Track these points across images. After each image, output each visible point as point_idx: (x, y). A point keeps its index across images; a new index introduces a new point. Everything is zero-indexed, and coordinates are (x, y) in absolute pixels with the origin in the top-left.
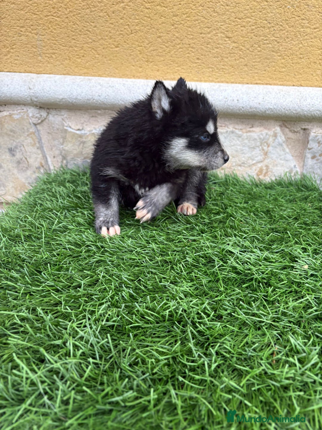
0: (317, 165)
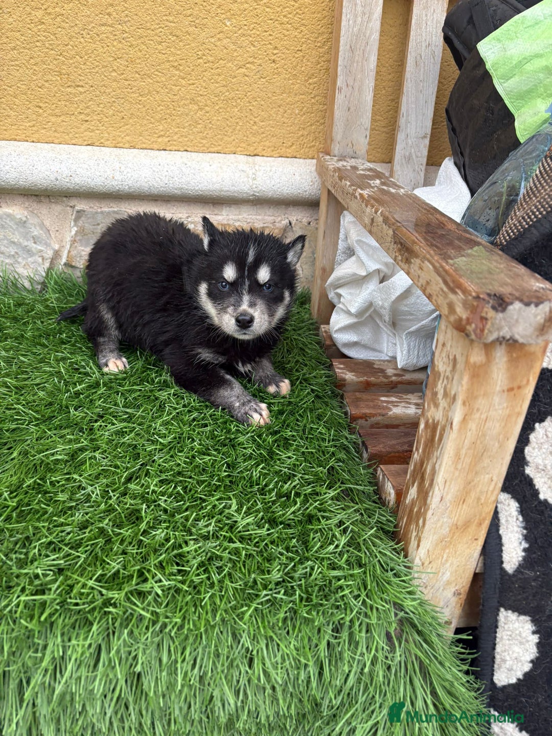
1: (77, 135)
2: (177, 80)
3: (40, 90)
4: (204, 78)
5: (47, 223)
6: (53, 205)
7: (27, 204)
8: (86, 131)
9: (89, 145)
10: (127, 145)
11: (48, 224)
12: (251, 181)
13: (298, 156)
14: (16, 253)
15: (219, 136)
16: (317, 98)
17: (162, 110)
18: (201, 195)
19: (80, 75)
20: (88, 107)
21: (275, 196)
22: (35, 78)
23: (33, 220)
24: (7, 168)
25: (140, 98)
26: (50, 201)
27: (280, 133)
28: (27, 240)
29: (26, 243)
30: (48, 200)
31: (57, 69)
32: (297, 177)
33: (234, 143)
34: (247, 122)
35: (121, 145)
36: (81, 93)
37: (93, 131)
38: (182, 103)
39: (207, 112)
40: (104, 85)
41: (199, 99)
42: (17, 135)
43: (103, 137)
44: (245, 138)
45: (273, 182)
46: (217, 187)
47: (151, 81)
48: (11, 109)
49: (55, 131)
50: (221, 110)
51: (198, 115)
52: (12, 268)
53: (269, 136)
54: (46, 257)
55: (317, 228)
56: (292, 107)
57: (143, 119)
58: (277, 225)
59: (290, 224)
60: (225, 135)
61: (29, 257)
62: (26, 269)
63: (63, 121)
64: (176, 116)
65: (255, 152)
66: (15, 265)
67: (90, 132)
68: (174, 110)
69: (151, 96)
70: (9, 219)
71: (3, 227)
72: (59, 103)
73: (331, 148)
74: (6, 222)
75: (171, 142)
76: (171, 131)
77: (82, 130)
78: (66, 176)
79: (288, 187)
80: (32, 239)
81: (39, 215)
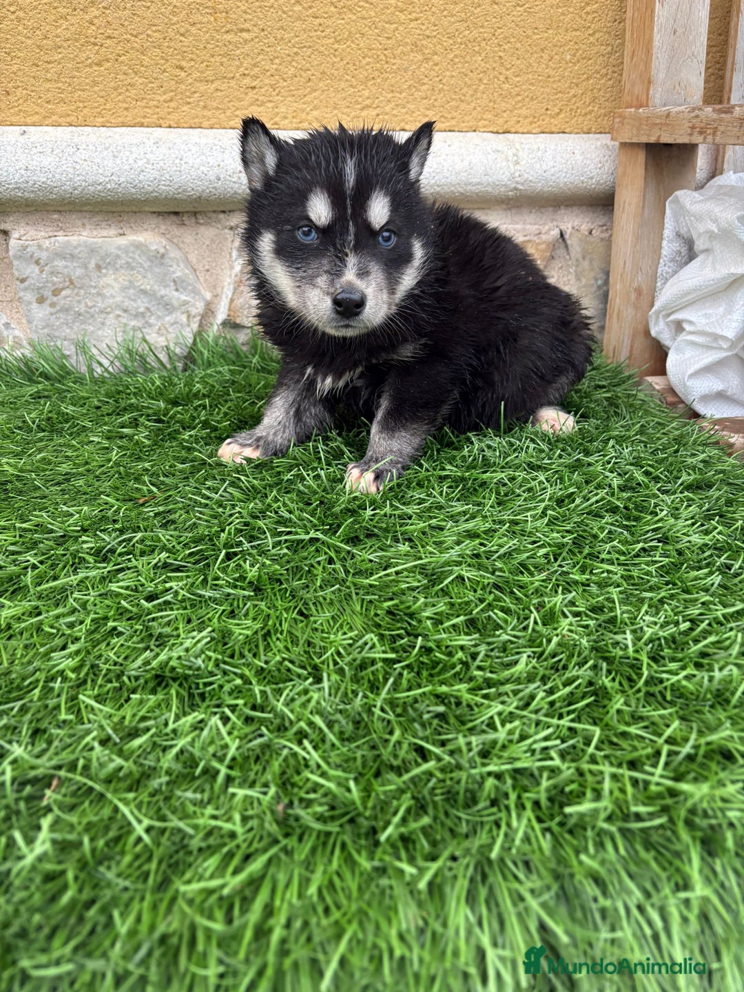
0: (58, 318)
2: (393, 14)
3: (183, 39)
4: (434, 9)
5: (193, 258)
6: (202, 229)
7: (163, 227)
8: (252, 105)
11: (194, 261)
12: (512, 166)
13: (567, 130)
14: (148, 309)
16: (597, 35)
17: (368, 64)
18: (438, 193)
19: (245, 12)
20: (255, 65)
21: (546, 189)
22: (175, 19)
23: (174, 253)
25: (336, 46)
26: (197, 223)
27: (543, 93)
28: (165, 287)
29: (163, 292)
30: (193, 220)
31: (210, 4)
32: (579, 157)
33: (474, 113)
34: (495, 77)
36: (246, 41)
38: (399, 51)
39: (436, 64)
40: (282, 28)
41: (424, 42)
42: (145, 117)
43: (278, 113)
44: (492, 104)
45: (544, 167)
46: (463, 177)
47: (354, 18)
48: (136, 73)
49: (205, 107)
50: (457, 60)
51: (423, 70)
52: (141, 335)
53: (527, 100)
54: (193, 313)
55: (602, 239)
56: (561, 50)
57: (340, 80)
58: (544, 237)
59: (562, 235)
60: (462, 101)
61: (167, 315)
62: (162, 335)
63: (217, 90)
64: (390, 73)
65: (505, 126)
66: (144, 330)
67: (258, 106)
68: (387, 62)
69: (353, 42)
70: (138, 252)
71: (129, 266)
72: (212, 60)
73: (648, 95)
74: (133, 259)
75: (381, 117)
76: (381, 98)
77: (246, 103)
78: (234, 173)
79: (567, 173)
80: (172, 284)
81: (182, 245)
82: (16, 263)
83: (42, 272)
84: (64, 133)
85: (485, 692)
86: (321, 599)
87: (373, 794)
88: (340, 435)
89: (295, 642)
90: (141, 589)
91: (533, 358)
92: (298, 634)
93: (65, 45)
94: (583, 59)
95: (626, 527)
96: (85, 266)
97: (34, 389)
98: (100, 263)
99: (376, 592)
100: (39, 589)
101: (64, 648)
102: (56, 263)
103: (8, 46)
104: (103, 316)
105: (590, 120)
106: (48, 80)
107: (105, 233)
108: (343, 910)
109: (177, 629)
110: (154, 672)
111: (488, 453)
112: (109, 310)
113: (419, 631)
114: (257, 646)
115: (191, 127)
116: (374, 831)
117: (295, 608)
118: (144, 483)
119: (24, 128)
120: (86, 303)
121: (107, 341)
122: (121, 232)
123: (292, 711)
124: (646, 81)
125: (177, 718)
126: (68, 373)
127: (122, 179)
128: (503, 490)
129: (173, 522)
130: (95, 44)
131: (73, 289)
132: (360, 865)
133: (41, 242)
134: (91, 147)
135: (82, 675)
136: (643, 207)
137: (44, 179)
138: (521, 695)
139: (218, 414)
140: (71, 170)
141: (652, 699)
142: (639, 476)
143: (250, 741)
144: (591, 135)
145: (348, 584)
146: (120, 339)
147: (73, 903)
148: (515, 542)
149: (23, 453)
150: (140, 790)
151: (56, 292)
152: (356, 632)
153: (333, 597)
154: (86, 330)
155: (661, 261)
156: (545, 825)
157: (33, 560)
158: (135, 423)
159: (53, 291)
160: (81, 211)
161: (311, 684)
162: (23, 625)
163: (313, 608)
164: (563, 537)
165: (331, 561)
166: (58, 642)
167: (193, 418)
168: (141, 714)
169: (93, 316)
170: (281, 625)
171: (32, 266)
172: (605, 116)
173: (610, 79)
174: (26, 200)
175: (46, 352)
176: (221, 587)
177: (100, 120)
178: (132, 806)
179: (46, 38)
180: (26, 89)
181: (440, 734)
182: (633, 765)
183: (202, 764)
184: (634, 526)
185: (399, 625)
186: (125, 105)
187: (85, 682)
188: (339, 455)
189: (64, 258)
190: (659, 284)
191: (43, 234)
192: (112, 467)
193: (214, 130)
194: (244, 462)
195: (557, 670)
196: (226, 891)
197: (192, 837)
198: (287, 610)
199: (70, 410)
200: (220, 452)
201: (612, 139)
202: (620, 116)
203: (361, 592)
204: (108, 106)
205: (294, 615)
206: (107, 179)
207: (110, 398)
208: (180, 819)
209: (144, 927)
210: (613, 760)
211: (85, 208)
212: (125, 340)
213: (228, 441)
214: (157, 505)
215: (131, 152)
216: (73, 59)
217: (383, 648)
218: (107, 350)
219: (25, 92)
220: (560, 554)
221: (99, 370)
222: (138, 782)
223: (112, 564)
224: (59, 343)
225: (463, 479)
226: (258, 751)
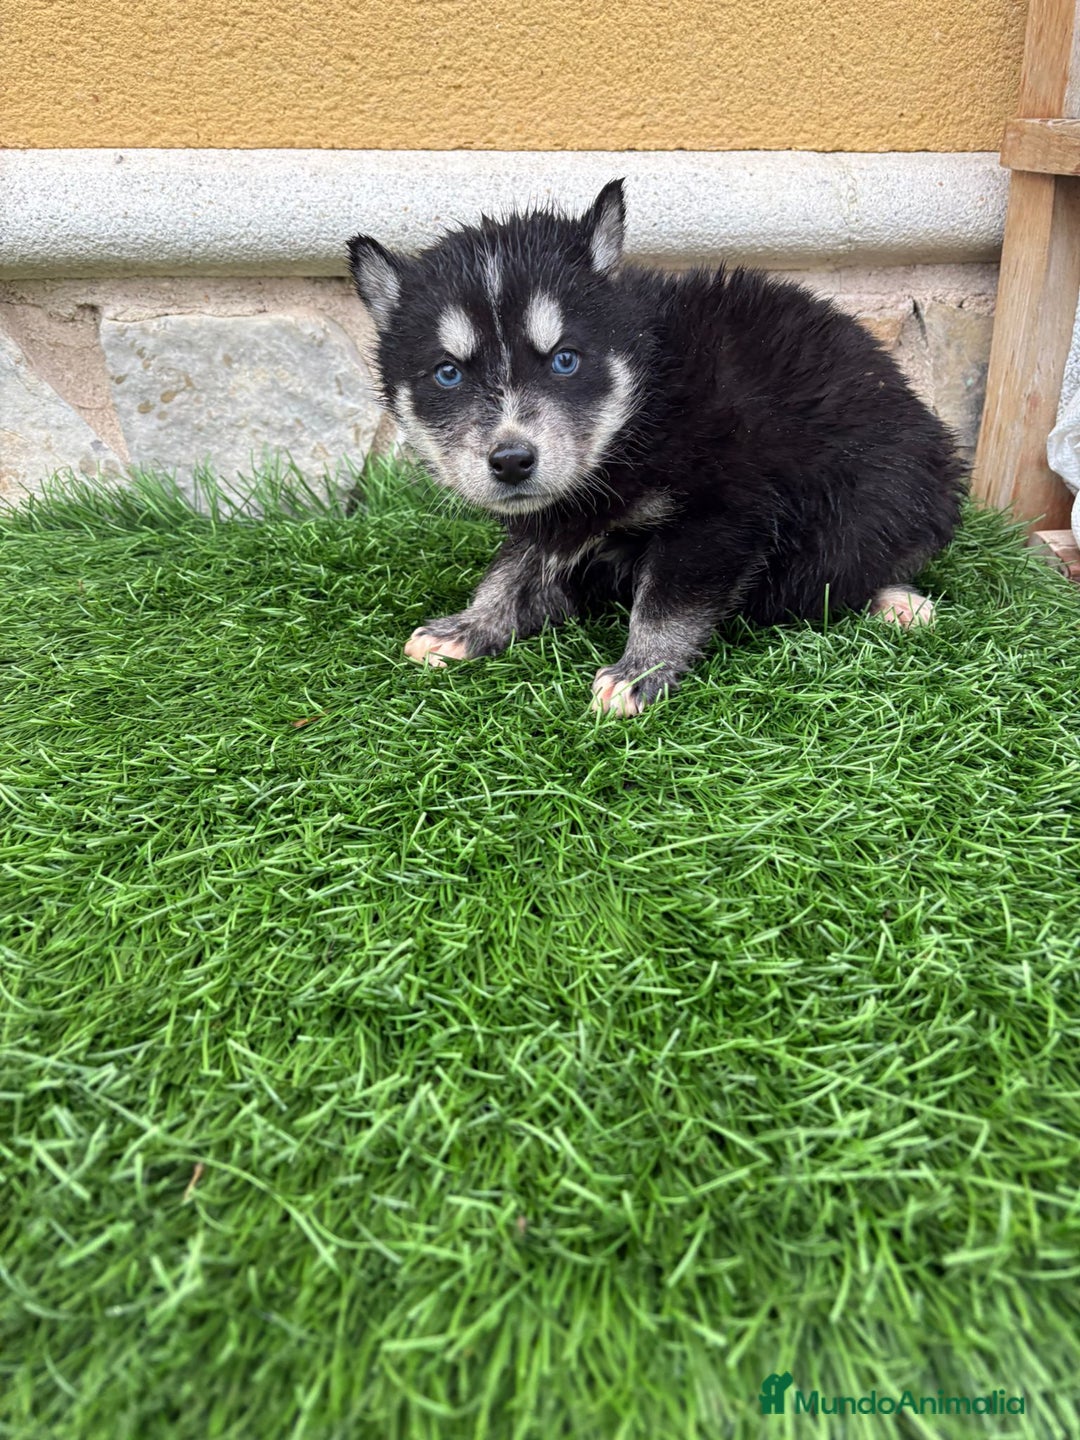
0: (169, 435)
1: (434, 125)
3: (355, 14)
5: (364, 345)
7: (321, 300)
8: (454, 113)
9: (460, 148)
10: (546, 143)
12: (845, 205)
13: (932, 147)
14: (298, 421)
15: (758, 107)
17: (631, 48)
18: (731, 248)
20: (461, 53)
21: (895, 240)
23: (337, 339)
24: (291, 206)
25: (584, 22)
27: (896, 90)
28: (325, 388)
29: (320, 397)
32: (949, 191)
33: (790, 122)
34: (824, 66)
35: (533, 142)
36: (448, 16)
37: (471, 111)
38: (679, 28)
39: (734, 48)
41: (717, 14)
42: (296, 133)
43: (493, 125)
44: (816, 108)
45: (895, 206)
46: (770, 223)
48: (284, 67)
49: (385, 117)
50: (766, 41)
51: (714, 56)
52: (288, 460)
53: (871, 100)
54: (364, 428)
55: (978, 316)
56: (928, 24)
57: (588, 73)
58: (888, 313)
59: (916, 309)
60: (772, 104)
61: (327, 430)
62: (319, 459)
63: (404, 91)
64: (664, 61)
65: (837, 142)
66: (292, 452)
67: (465, 114)
68: (659, 46)
69: (609, 15)
70: (286, 337)
71: (272, 359)
72: (398, 45)
73: (1061, 99)
74: (279, 347)
75: (647, 129)
76: (649, 101)
77: (445, 111)
78: (427, 220)
79: (929, 215)
80: (334, 384)
81: (347, 326)
82: (109, 354)
83: (147, 367)
84: (178, 158)
85: (810, 1050)
86: (564, 889)
87: (653, 1206)
88: (581, 623)
89: (529, 955)
90: (306, 868)
91: (881, 512)
92: (534, 945)
93: (181, 25)
94: (960, 37)
95: (1013, 784)
96: (209, 359)
97: (135, 541)
98: (231, 354)
99: (644, 881)
100: (160, 863)
101: (199, 960)
102: (167, 355)
103: (98, 27)
104: (233, 431)
105: (967, 131)
106: (155, 79)
107: (237, 310)
108: (616, 1385)
109: (359, 932)
110: (329, 1002)
111: (804, 660)
112: (242, 422)
113: (713, 950)
114: (475, 961)
115: (364, 148)
116: (658, 1271)
117: (527, 900)
118: (302, 698)
119: (120, 152)
120: (209, 413)
121: (239, 468)
122: (261, 307)
123: (534, 1076)
124: (1060, 76)
125: (368, 1083)
126: (185, 517)
127: (264, 231)
128: (827, 718)
129: (346, 758)
130: (225, 24)
131: (191, 393)
132: (638, 1321)
133: (146, 323)
134: (218, 181)
135: (228, 1003)
136: (1047, 271)
137: (151, 232)
138: (868, 1060)
139: (403, 587)
140: (190, 218)
141: (1061, 1069)
142: (1032, 701)
143: (473, 1117)
144: (967, 155)
145: (602, 866)
146: (257, 465)
147: (234, 1360)
148: (851, 806)
149: (125, 643)
150: (320, 1185)
151: (167, 397)
152: (620, 950)
153: (582, 887)
154: (209, 453)
155: (1071, 354)
156: (908, 1267)
157: (148, 819)
158: (283, 600)
159: (163, 395)
160: (203, 277)
161: (556, 1030)
162: (141, 920)
163: (553, 902)
164: (922, 800)
165: (574, 828)
166: (190, 950)
167: (368, 591)
168: (314, 1067)
169: (218, 432)
170: (507, 928)
171: (133, 359)
172: (990, 124)
173: (1000, 69)
174: (125, 261)
175: (152, 485)
176: (420, 866)
177: (232, 138)
178: (309, 1212)
179: (153, 15)
180: (123, 92)
181: (747, 1113)
182: (1038, 1180)
183: (406, 1153)
184: (1027, 783)
185: (682, 939)
186: (268, 116)
187: (231, 1013)
188: (581, 654)
189: (179, 347)
190: (1065, 390)
191: (148, 311)
192: (254, 669)
193: (398, 153)
194: (443, 664)
195: (918, 1019)
196: (450, 1356)
197: (396, 1267)
198: (515, 904)
199: (189, 576)
200: (408, 648)
201: (1002, 163)
202: (1016, 130)
203: (623, 881)
204: (242, 118)
205: (526, 913)
206: (242, 231)
207: (245, 558)
208: (378, 1236)
209: (335, 1402)
210: (1006, 1167)
211: (209, 273)
212: (264, 467)
213: (419, 630)
214: (321, 731)
215: (277, 189)
216: (193, 47)
217: (661, 978)
218: (239, 480)
219: (121, 96)
220: (917, 827)
221: (227, 510)
222: (315, 1172)
223: (261, 826)
224: (170, 471)
225: (766, 698)
226: (484, 1132)
